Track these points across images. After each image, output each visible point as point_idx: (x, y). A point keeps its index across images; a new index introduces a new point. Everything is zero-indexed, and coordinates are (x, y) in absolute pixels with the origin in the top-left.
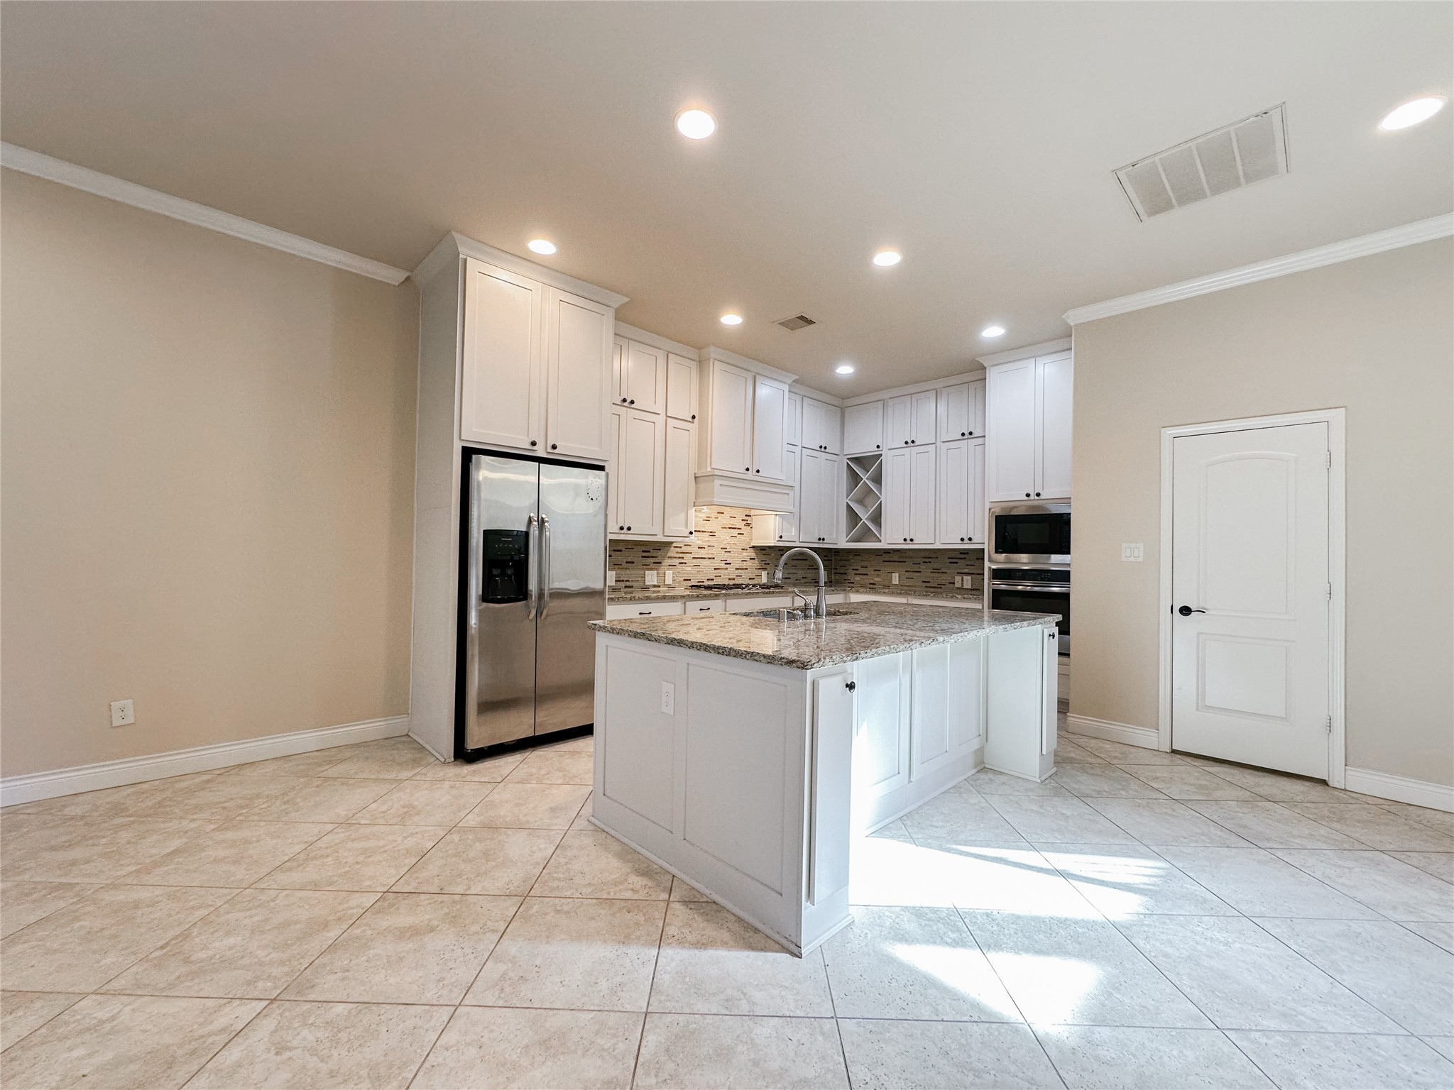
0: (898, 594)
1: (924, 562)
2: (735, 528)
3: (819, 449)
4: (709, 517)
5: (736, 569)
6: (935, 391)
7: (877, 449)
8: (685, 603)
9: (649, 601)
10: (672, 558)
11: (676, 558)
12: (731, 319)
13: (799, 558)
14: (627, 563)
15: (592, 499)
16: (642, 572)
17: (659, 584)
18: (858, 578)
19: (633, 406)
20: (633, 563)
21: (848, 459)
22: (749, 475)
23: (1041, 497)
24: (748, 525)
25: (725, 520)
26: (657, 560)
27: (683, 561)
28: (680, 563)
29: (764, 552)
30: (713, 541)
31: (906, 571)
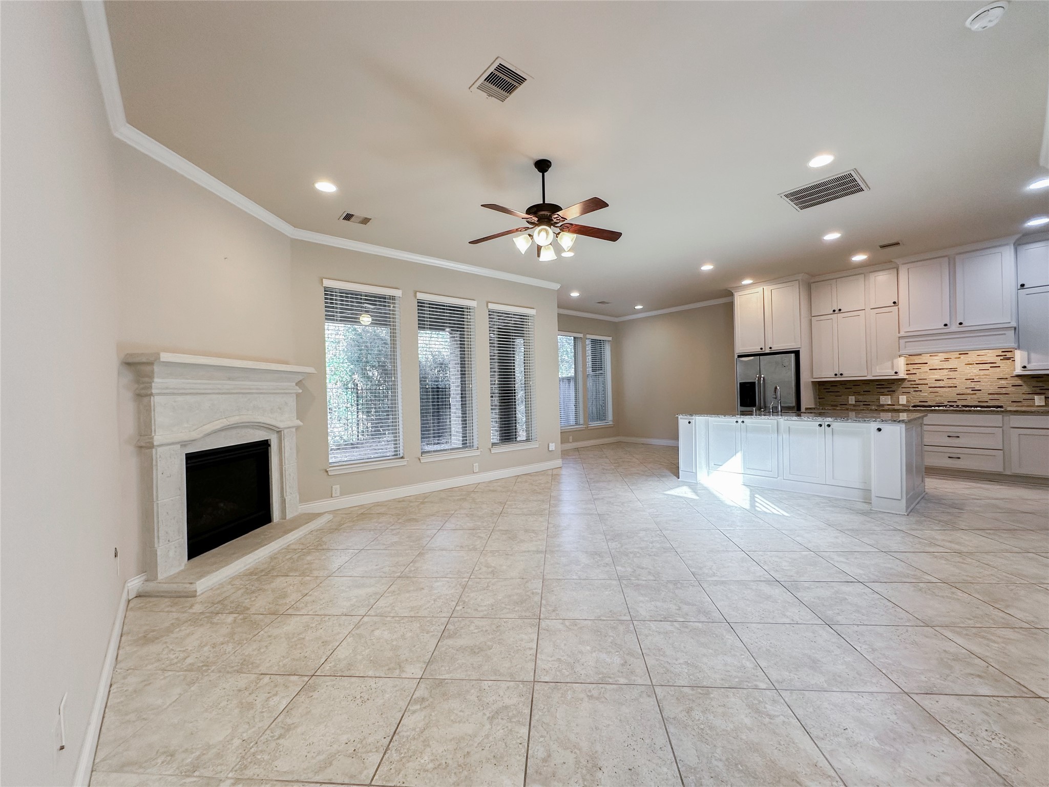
10: (905, 388)
11: (910, 388)
12: (860, 257)
14: (864, 392)
15: (785, 366)
16: (877, 397)
17: (894, 404)
19: (841, 311)
20: (869, 391)
26: (891, 390)
27: (917, 389)
29: (1038, 379)
30: (952, 375)
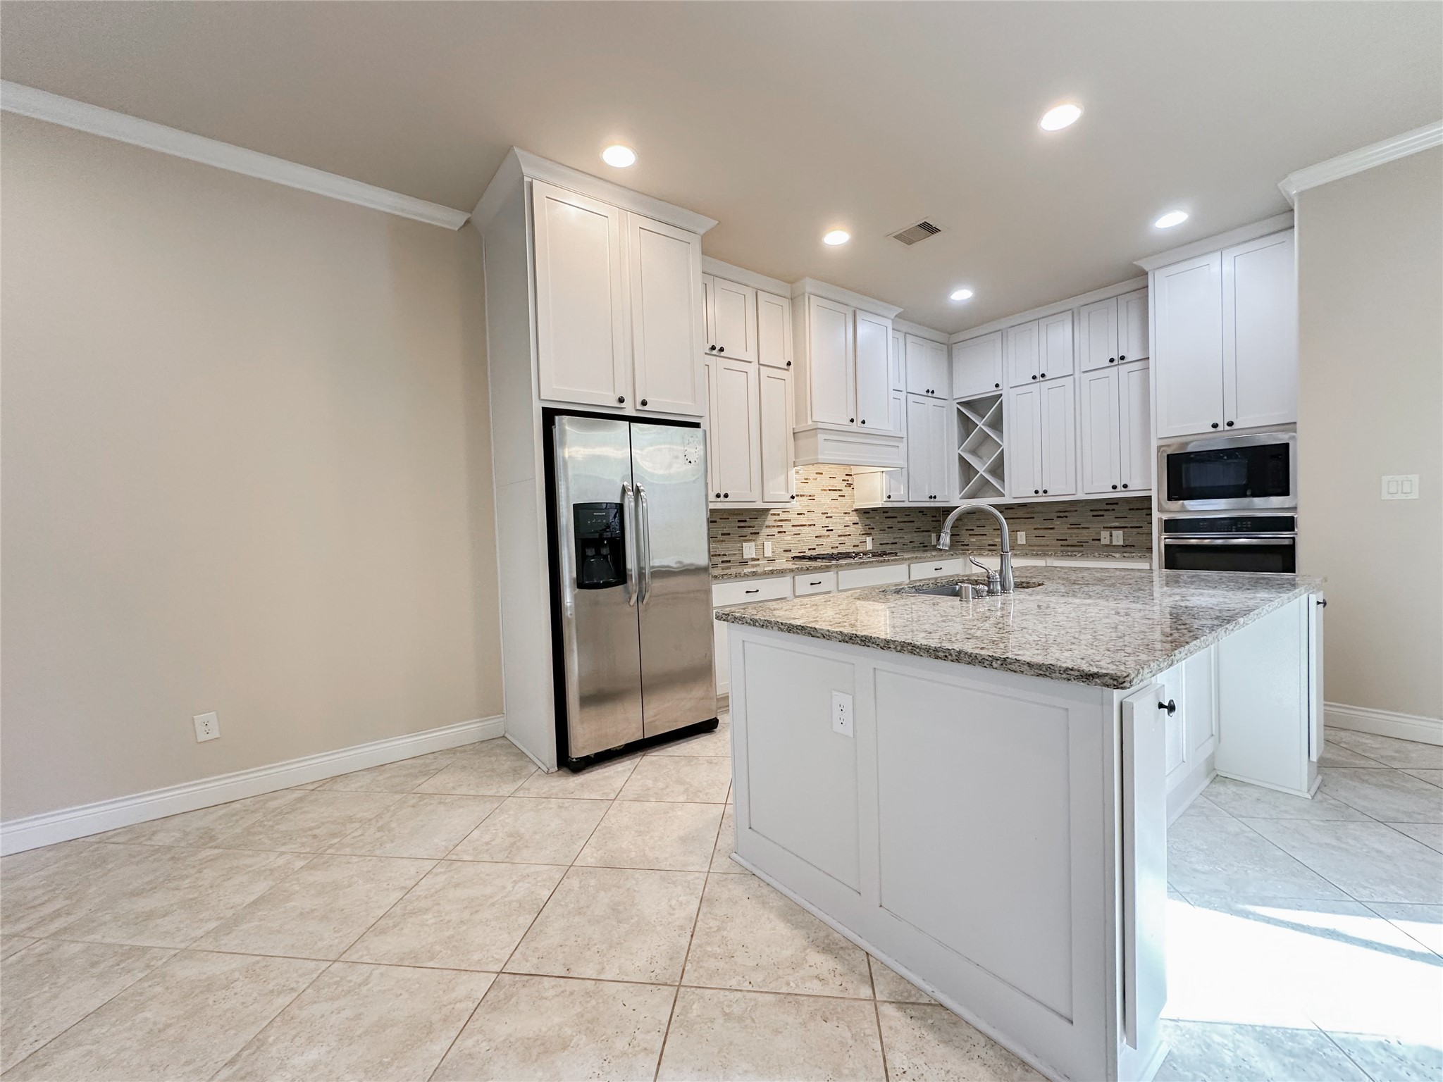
0: (1033, 555)
1: (1058, 517)
2: (836, 490)
3: (926, 394)
4: (807, 479)
5: (839, 536)
6: (1071, 311)
7: (995, 389)
8: (794, 578)
9: (755, 577)
10: (769, 526)
11: (774, 526)
12: (837, 237)
13: (906, 520)
14: (722, 535)
15: (690, 462)
16: (739, 545)
17: (759, 557)
18: (973, 539)
19: (722, 354)
20: (729, 534)
21: (958, 403)
22: (854, 427)
23: (1234, 427)
24: (850, 485)
25: (825, 482)
26: (753, 530)
27: (781, 530)
28: (779, 532)
29: (867, 515)
30: (811, 505)
31: (1035, 529)
